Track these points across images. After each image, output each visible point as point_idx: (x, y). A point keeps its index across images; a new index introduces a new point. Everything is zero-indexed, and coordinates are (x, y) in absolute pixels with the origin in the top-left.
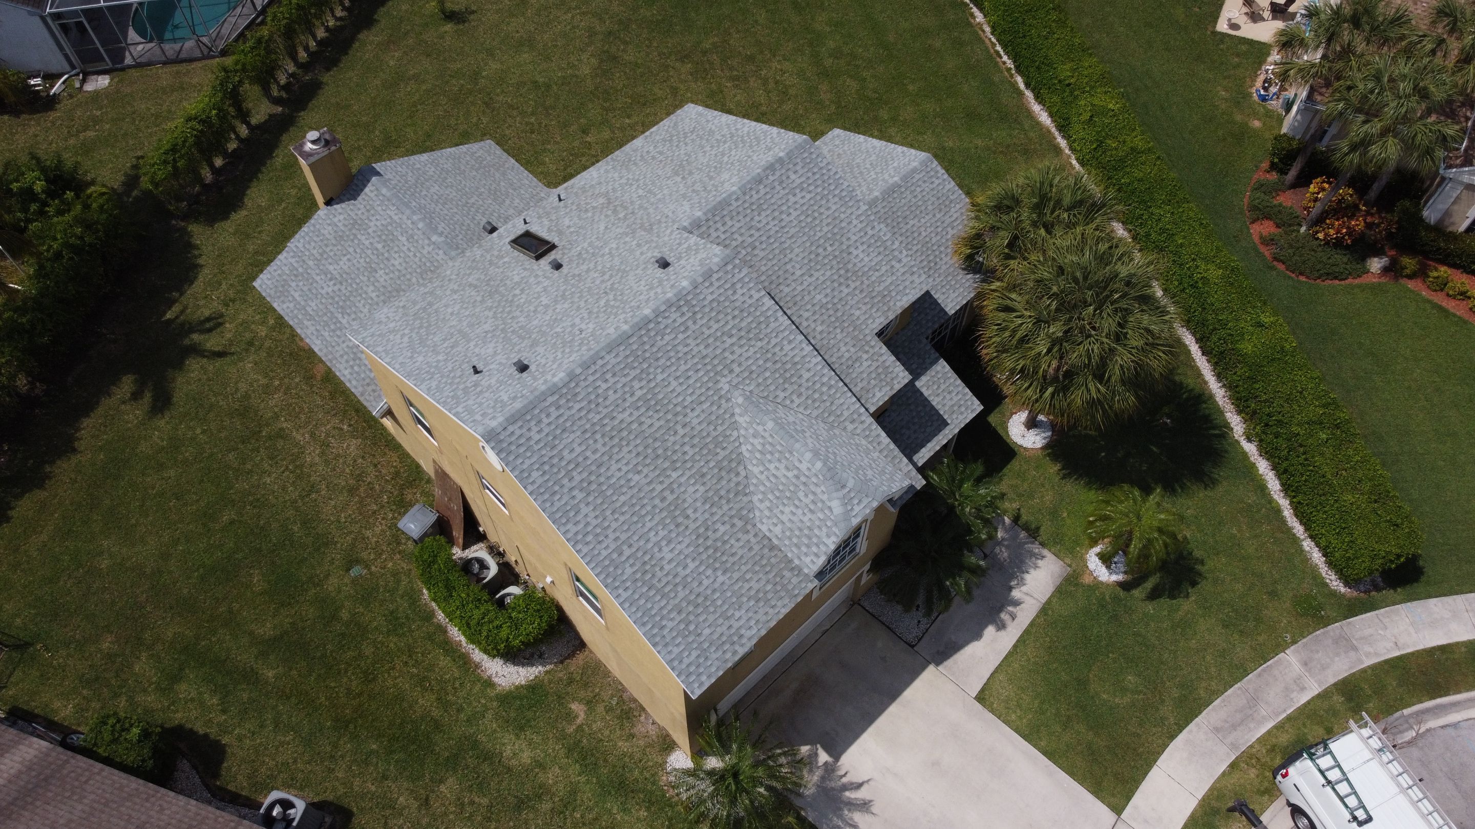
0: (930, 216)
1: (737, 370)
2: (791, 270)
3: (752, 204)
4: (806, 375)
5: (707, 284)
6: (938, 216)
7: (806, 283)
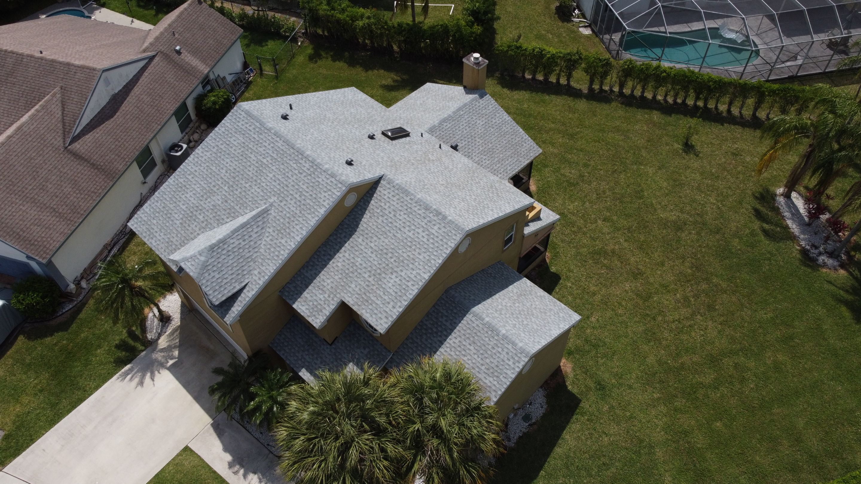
0: (481, 362)
1: (282, 204)
2: (373, 240)
3: (411, 208)
4: (283, 241)
5: (328, 177)
6: (483, 368)
7: (366, 251)
